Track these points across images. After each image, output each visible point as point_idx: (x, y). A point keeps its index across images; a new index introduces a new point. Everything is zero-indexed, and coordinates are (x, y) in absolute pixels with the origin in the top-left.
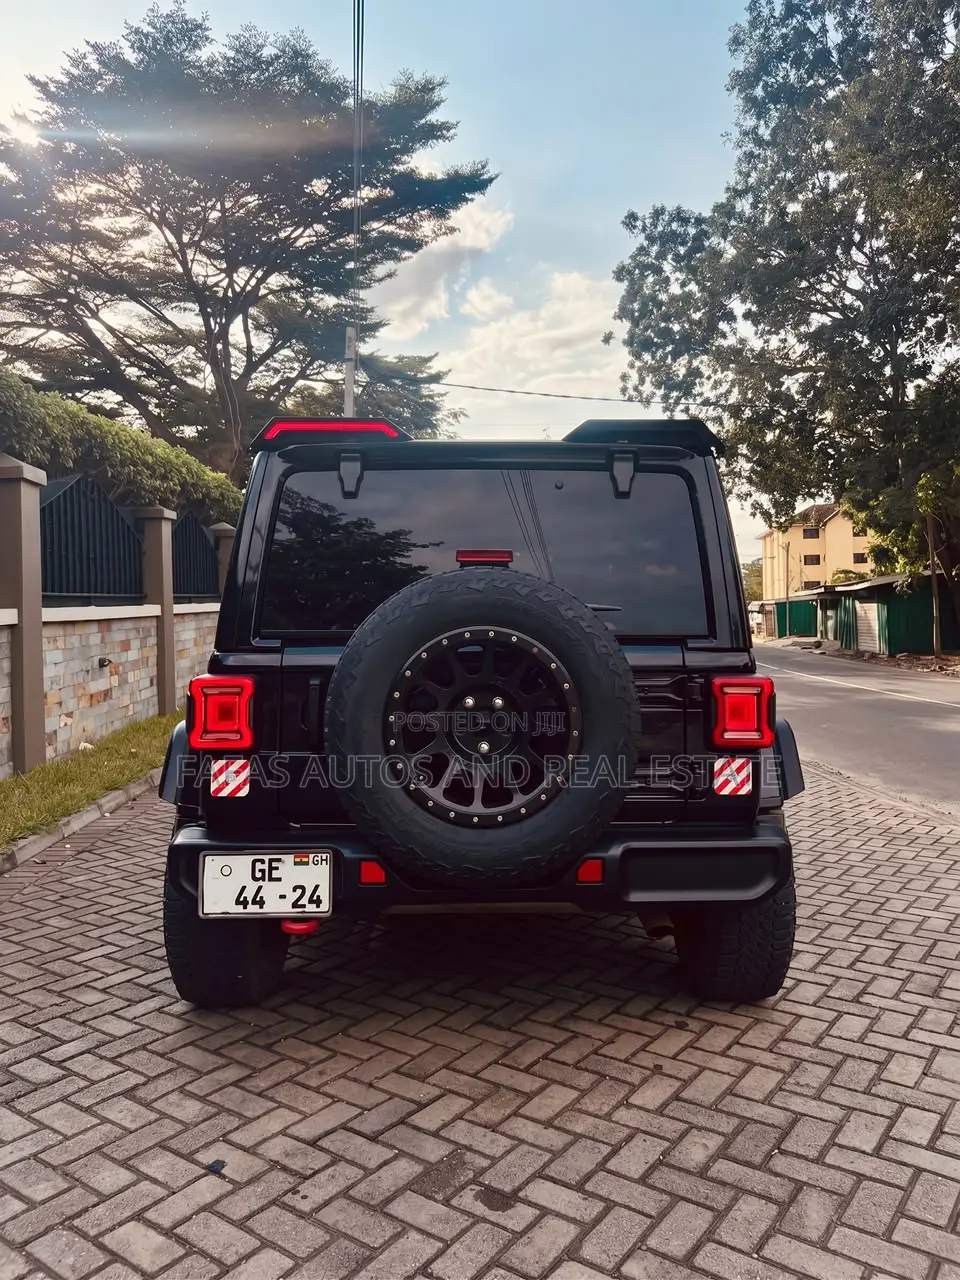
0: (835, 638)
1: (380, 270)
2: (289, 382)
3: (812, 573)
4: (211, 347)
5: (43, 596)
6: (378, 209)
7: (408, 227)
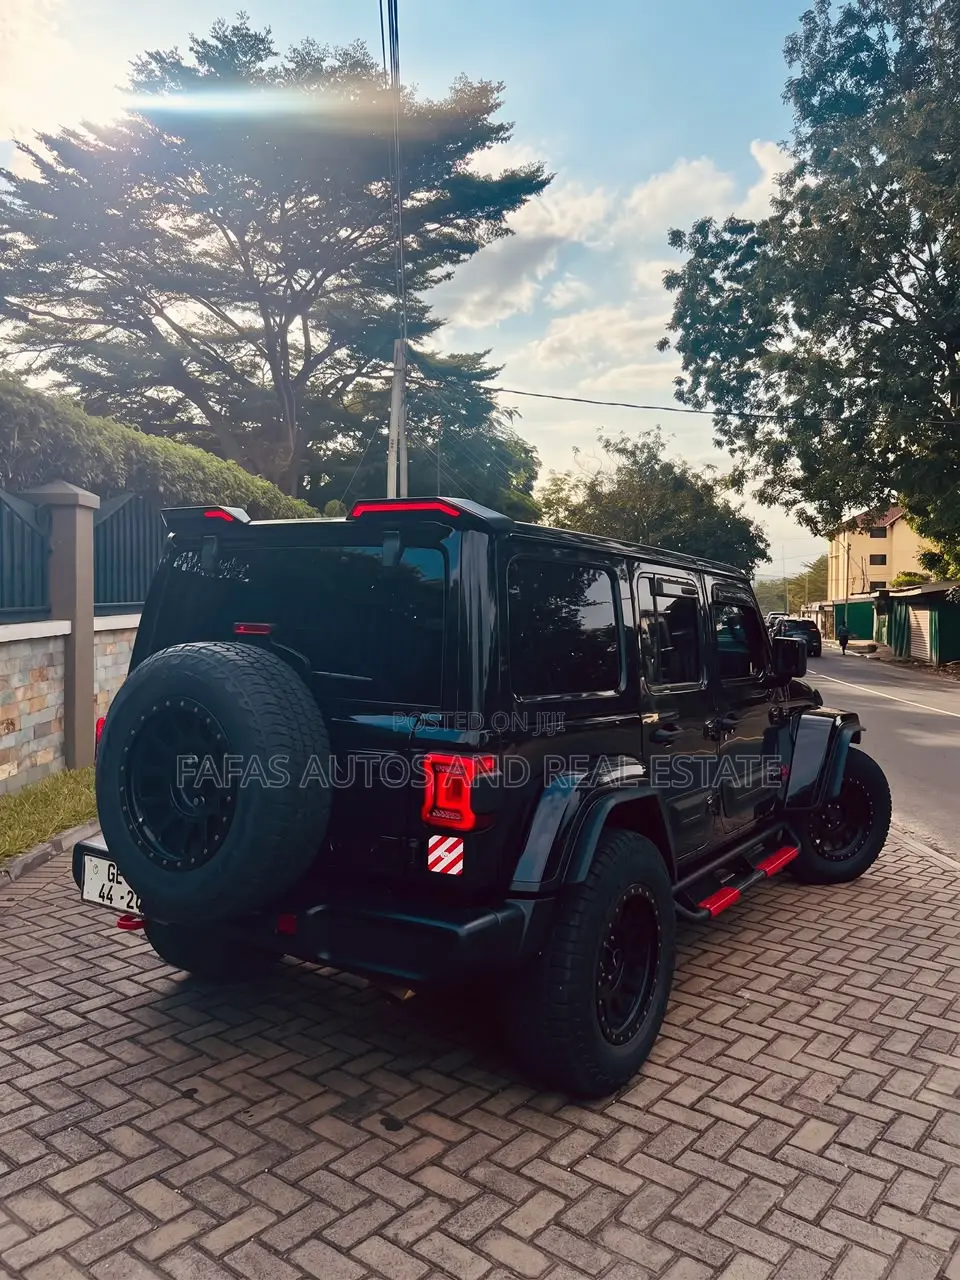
0: (889, 642)
1: (436, 272)
2: (348, 379)
3: (876, 573)
4: (271, 346)
5: (95, 607)
6: (435, 212)
7: (465, 229)
